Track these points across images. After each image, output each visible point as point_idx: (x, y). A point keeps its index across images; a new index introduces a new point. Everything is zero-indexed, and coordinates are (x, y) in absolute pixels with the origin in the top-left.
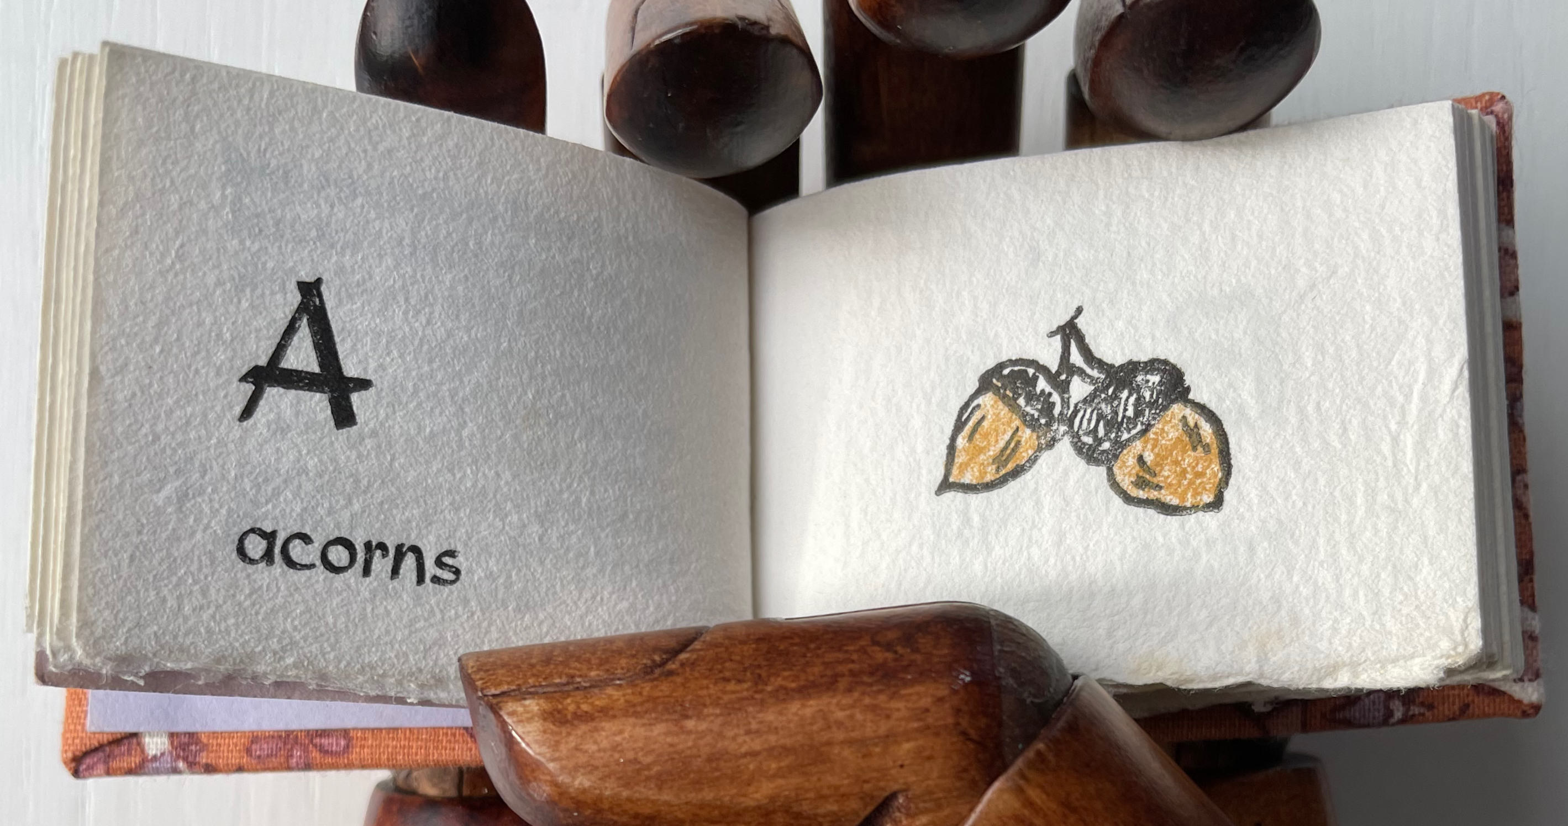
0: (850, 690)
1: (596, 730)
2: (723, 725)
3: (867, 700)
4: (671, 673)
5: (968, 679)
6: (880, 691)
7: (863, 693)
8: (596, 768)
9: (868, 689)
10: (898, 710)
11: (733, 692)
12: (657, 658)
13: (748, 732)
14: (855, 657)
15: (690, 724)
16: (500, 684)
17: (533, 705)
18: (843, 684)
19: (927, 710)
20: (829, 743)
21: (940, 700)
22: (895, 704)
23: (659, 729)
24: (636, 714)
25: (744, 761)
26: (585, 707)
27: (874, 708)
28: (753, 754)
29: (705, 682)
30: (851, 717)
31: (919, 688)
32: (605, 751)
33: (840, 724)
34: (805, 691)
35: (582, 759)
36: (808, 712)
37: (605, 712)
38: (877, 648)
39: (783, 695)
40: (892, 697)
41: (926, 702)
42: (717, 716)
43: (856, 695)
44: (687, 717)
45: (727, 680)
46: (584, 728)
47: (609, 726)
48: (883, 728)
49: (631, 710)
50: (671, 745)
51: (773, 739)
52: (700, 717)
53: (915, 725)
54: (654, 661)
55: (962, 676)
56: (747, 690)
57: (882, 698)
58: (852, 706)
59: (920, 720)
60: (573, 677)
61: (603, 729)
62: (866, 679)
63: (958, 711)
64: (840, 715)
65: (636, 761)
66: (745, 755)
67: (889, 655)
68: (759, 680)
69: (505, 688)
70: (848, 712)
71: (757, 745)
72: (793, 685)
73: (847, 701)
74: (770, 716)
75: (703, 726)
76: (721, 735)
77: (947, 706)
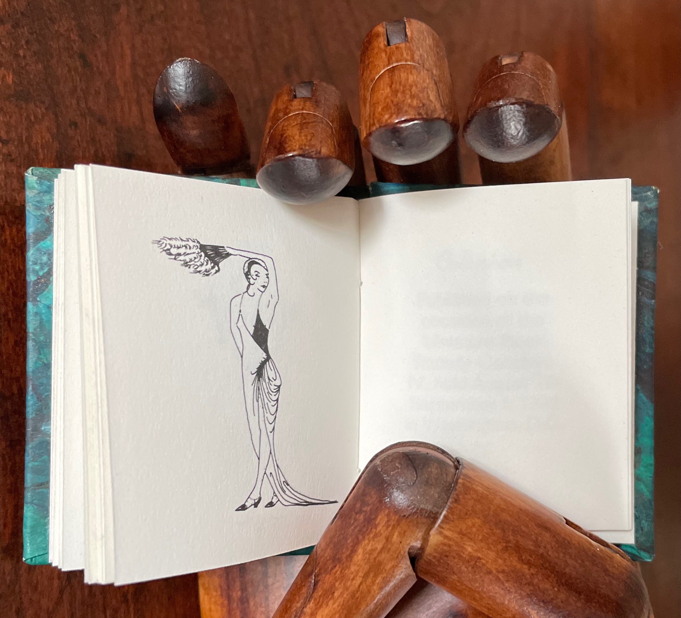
0: (364, 538)
2: (344, 585)
3: (372, 535)
7: (368, 535)
9: (368, 532)
11: (338, 571)
13: (353, 580)
14: (356, 524)
15: (336, 595)
18: (360, 538)
24: (321, 606)
25: (361, 589)
28: (361, 584)
29: (328, 577)
30: (372, 546)
31: (379, 517)
34: (354, 551)
37: (314, 614)
39: (350, 559)
42: (340, 584)
43: (367, 537)
44: (333, 594)
45: (332, 570)
48: (383, 539)
49: (319, 607)
50: (338, 606)
51: (361, 574)
52: (336, 590)
56: (339, 567)
58: (370, 541)
62: (365, 529)
64: (369, 548)
66: (359, 586)
67: (363, 514)
68: (340, 561)
70: (370, 545)
71: (359, 581)
72: (349, 552)
74: (353, 568)
75: (340, 591)
77: (391, 514)
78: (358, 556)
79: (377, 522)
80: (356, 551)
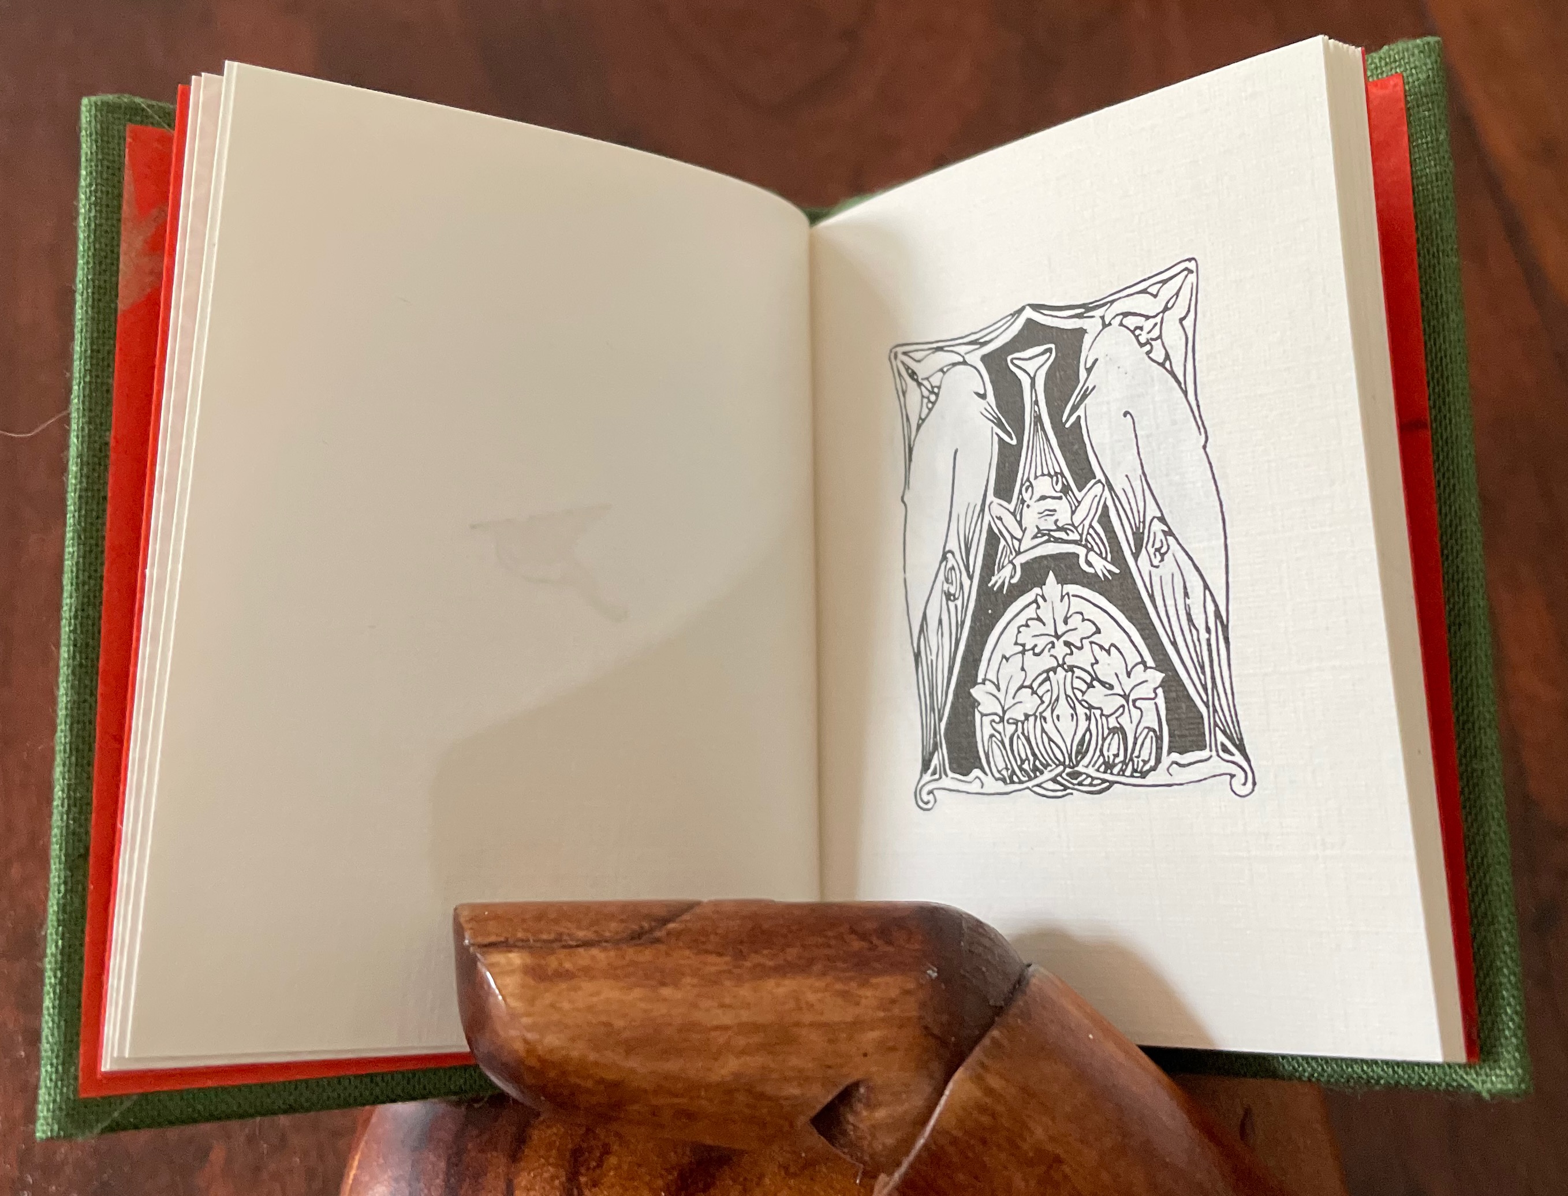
0: (824, 974)
1: (576, 989)
2: (698, 996)
3: (839, 986)
4: (658, 940)
5: (935, 975)
6: (851, 979)
7: (836, 978)
8: (567, 1027)
9: (841, 975)
10: (867, 997)
11: (715, 965)
12: (646, 925)
13: (722, 1006)
14: (833, 942)
15: (666, 992)
16: (489, 934)
17: (516, 958)
18: (817, 967)
19: (893, 1001)
20: (797, 1024)
21: (907, 992)
22: (863, 992)
23: (637, 993)
24: (616, 978)
25: (713, 1034)
26: (568, 965)
27: (844, 995)
28: (725, 1028)
29: (687, 952)
30: (822, 1000)
31: (888, 978)
32: (578, 1010)
33: (810, 1006)
34: (782, 971)
35: (556, 1017)
36: (781, 991)
37: (588, 972)
38: (853, 936)
39: (762, 973)
40: (864, 984)
41: (894, 993)
42: (694, 986)
43: (829, 979)
44: (663, 984)
45: (707, 952)
46: (564, 986)
47: (588, 986)
48: (851, 1014)
49: (612, 973)
50: (645, 1011)
51: (745, 1016)
52: (676, 985)
53: (882, 1014)
54: (642, 927)
55: (930, 972)
56: (726, 963)
57: (853, 984)
58: (825, 990)
59: (884, 1010)
60: (561, 934)
61: (580, 988)
62: (840, 964)
63: (923, 1005)
64: (811, 997)
65: (608, 1023)
66: (717, 1028)
67: (864, 944)
68: (740, 956)
69: (493, 939)
70: (819, 995)
71: (728, 1019)
72: (771, 963)
73: (820, 984)
74: (745, 992)
75: (679, 995)
76: (695, 1006)
77: (913, 998)
78: (778, 985)
79: (874, 981)
80: (784, 975)
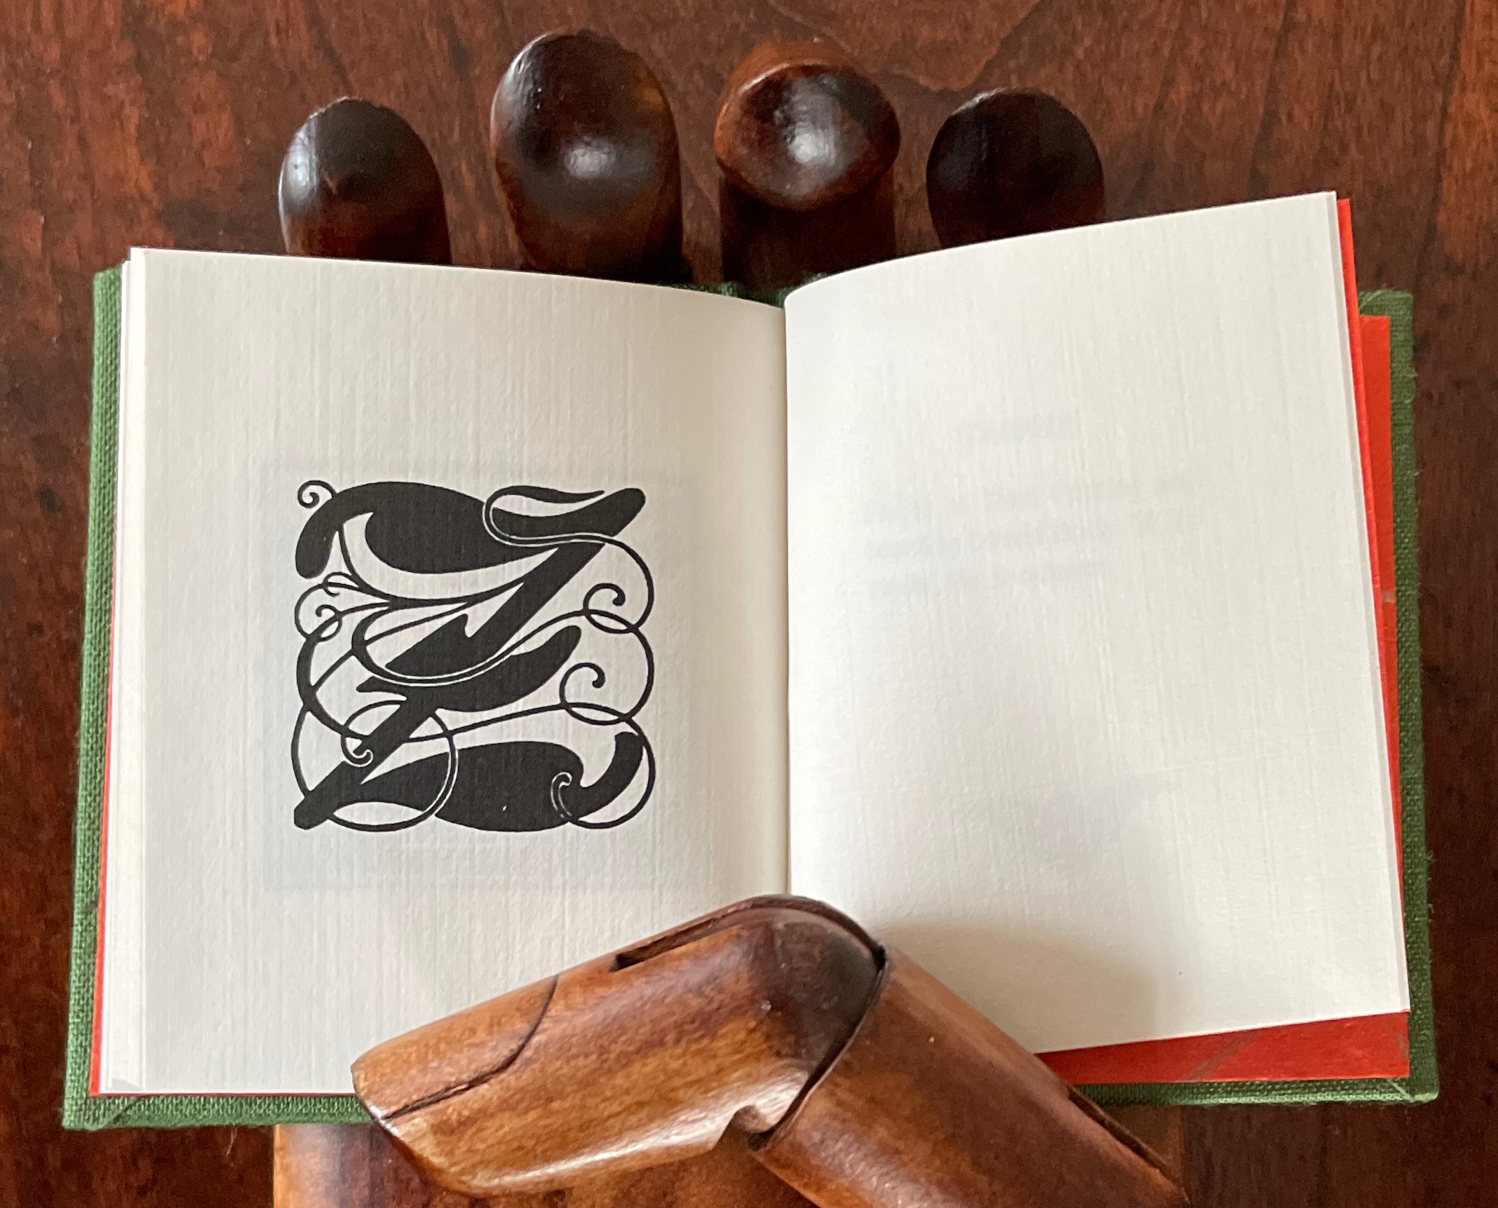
5: (769, 1007)
6: (703, 1036)
7: (689, 1042)
10: (720, 1048)
19: (744, 1042)
20: (672, 1090)
21: (753, 1031)
22: (716, 1044)
23: (532, 1115)
27: (702, 1053)
30: (685, 1064)
31: (730, 1026)
32: (493, 1145)
33: (678, 1072)
36: (650, 1068)
40: (713, 1038)
41: (741, 1036)
46: (471, 1132)
48: (712, 1066)
53: (738, 1056)
55: (763, 1007)
59: (740, 1051)
61: (484, 1129)
63: (768, 1036)
65: (520, 1148)
71: (615, 1108)
72: (631, 1049)
73: (677, 1051)
74: (620, 1080)
76: (584, 1107)
77: (758, 1034)
